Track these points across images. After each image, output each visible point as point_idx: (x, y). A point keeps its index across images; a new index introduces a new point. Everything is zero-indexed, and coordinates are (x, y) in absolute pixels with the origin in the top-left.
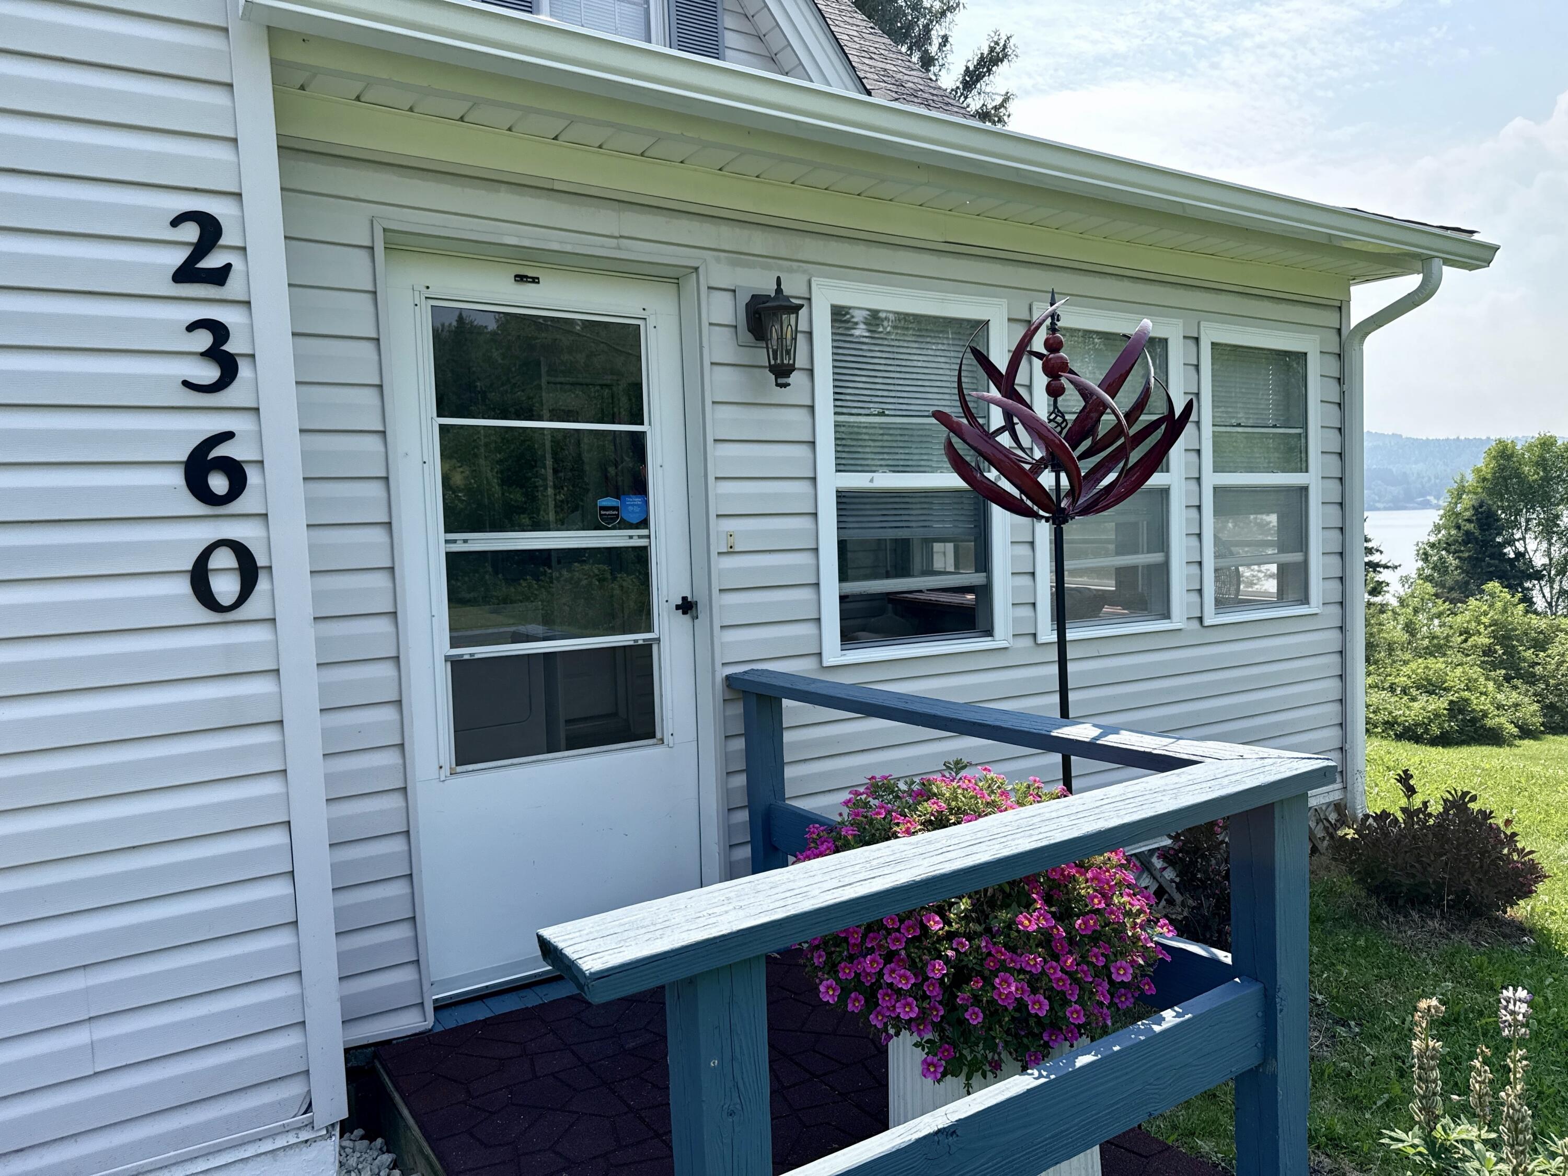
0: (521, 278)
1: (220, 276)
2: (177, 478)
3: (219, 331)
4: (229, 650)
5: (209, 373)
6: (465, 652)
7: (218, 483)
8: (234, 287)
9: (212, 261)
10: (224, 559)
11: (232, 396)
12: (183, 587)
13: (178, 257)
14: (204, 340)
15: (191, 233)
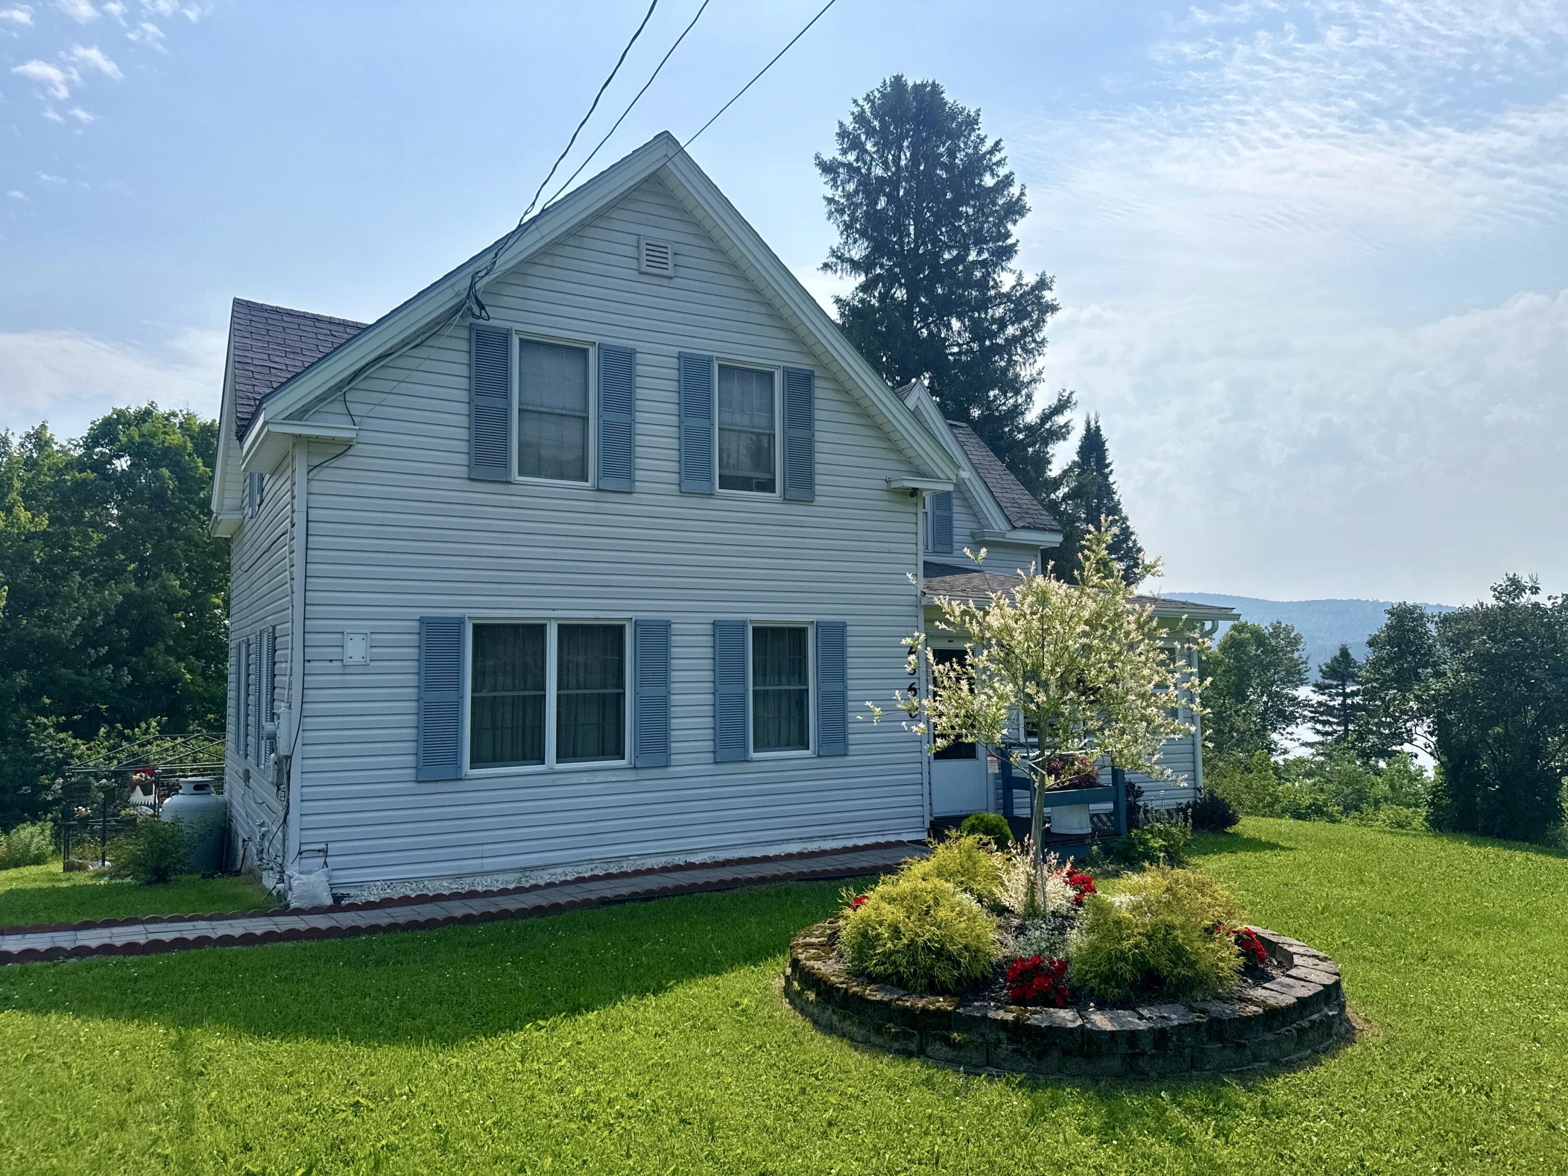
0: (950, 641)
1: (914, 653)
2: (906, 691)
5: (912, 671)
7: (913, 693)
8: (917, 655)
9: (914, 650)
11: (915, 676)
13: (908, 649)
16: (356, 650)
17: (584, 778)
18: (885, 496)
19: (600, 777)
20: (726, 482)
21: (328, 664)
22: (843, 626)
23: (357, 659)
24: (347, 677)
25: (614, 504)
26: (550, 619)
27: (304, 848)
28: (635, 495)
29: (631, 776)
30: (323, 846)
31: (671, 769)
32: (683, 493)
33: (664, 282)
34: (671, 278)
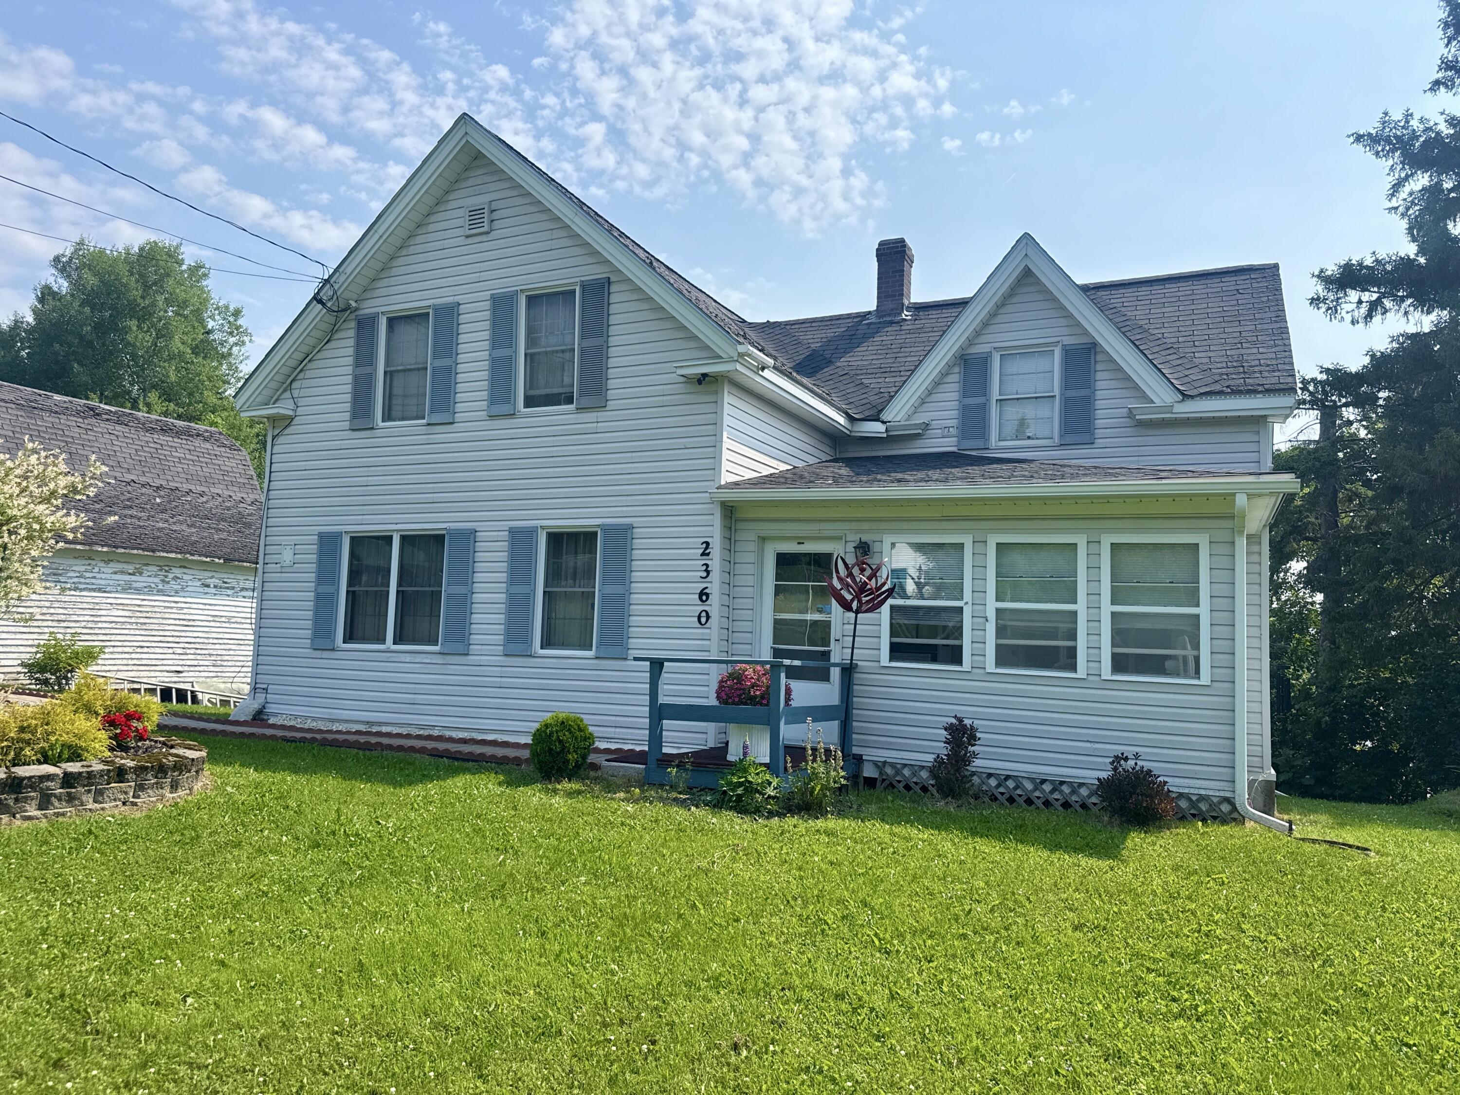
0: (799, 543)
1: (708, 554)
2: (697, 596)
3: (707, 565)
4: (702, 634)
5: (704, 574)
6: (776, 646)
7: (704, 598)
8: (710, 557)
9: (707, 551)
10: (704, 614)
11: (708, 579)
12: (696, 619)
13: (701, 551)
14: (704, 567)
15: (704, 545)
16: (287, 556)
17: (408, 657)
18: (681, 388)
19: (419, 658)
20: (530, 402)
21: (274, 565)
22: (631, 527)
23: (288, 563)
24: (283, 575)
25: (442, 434)
26: (393, 531)
27: (257, 686)
28: (455, 425)
29: (439, 659)
30: (265, 686)
31: (470, 657)
32: (492, 417)
33: (484, 238)
34: (488, 233)
